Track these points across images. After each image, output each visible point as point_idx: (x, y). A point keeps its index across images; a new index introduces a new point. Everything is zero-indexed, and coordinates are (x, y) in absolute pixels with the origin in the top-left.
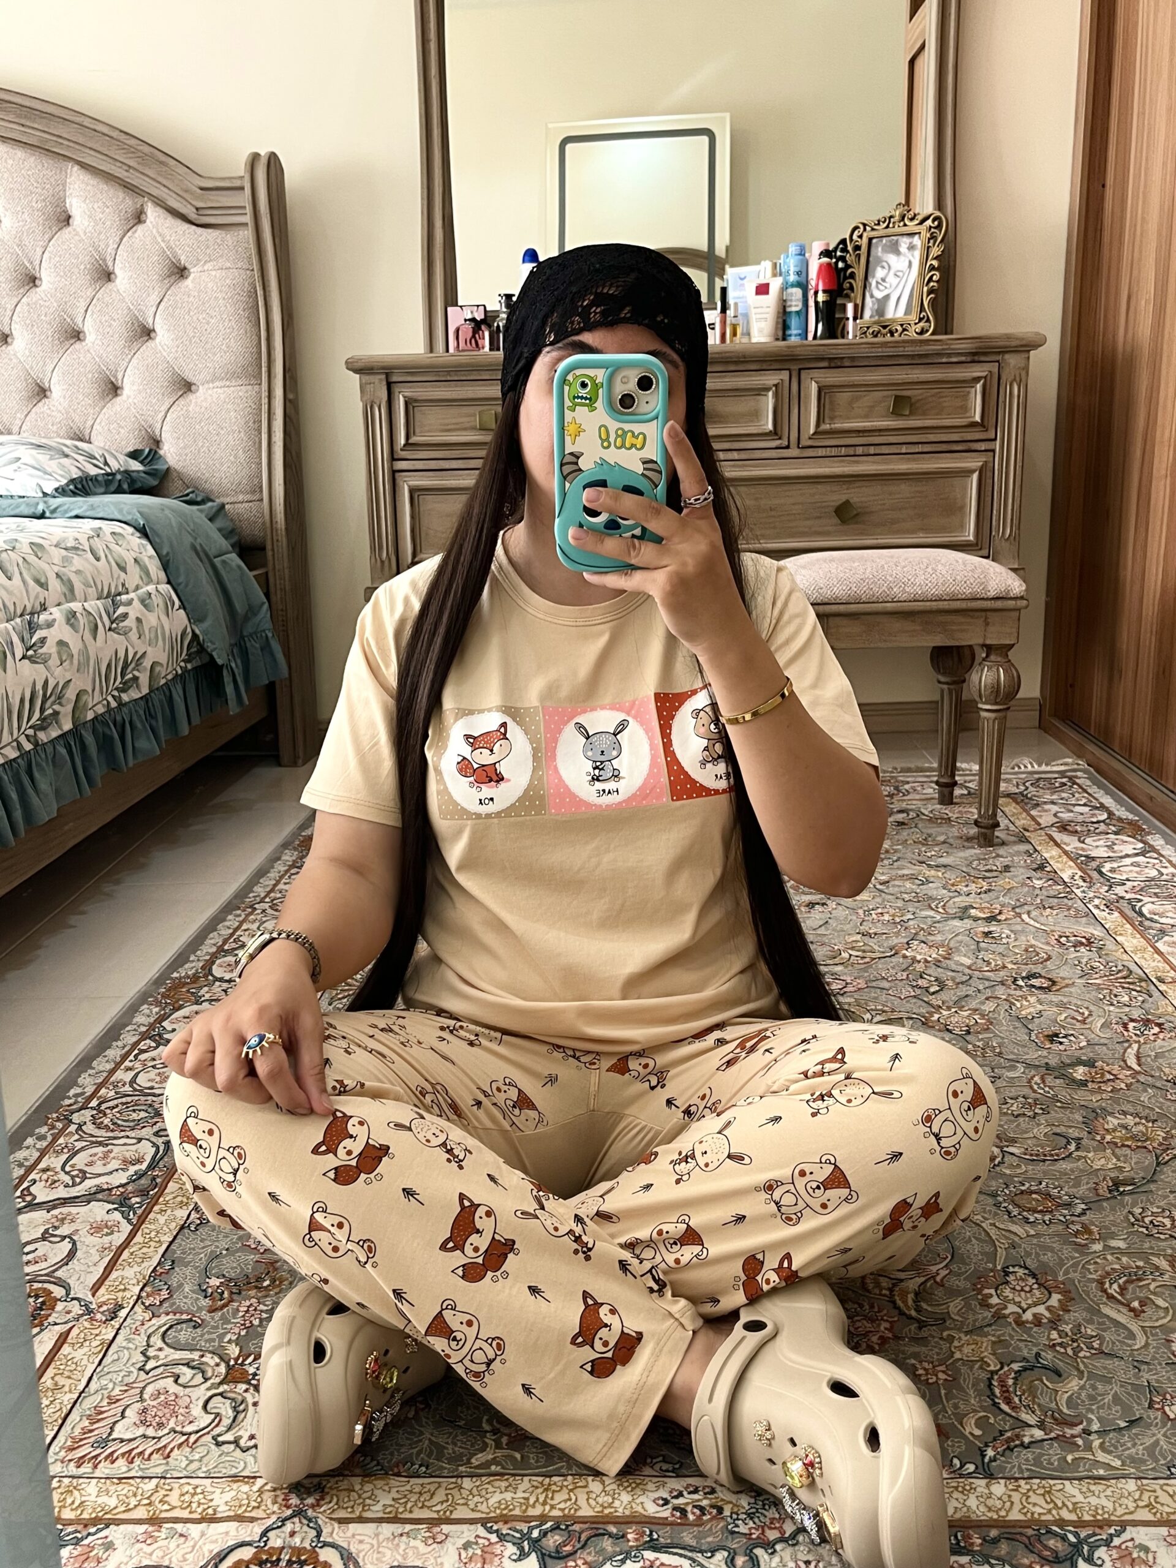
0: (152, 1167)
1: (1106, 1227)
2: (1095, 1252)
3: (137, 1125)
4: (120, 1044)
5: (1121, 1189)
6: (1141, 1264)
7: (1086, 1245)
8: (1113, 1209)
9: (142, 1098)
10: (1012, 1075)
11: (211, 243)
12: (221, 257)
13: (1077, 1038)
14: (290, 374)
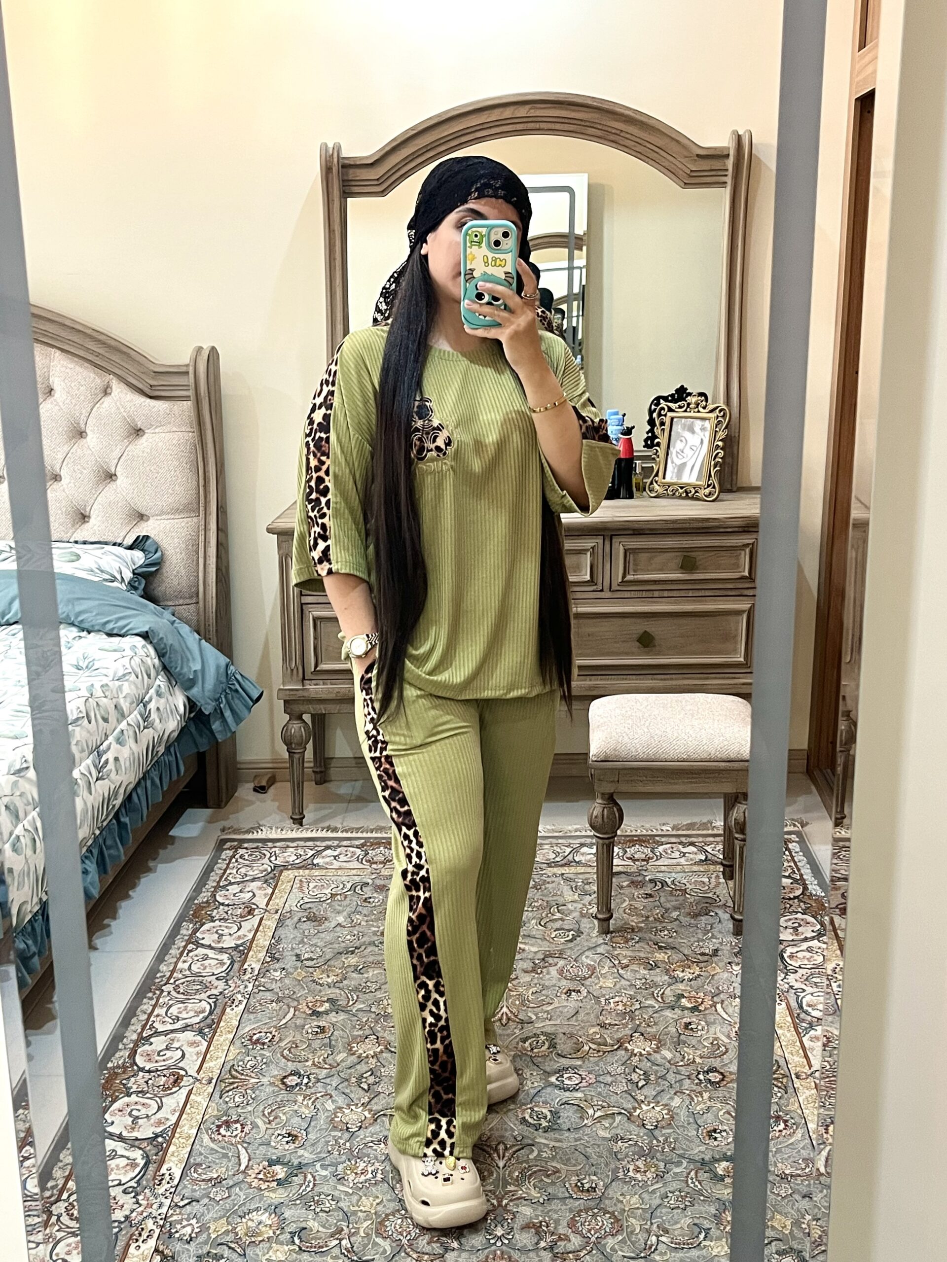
10: (677, 1170)
11: (161, 413)
12: (169, 423)
13: (728, 1133)
14: (222, 510)
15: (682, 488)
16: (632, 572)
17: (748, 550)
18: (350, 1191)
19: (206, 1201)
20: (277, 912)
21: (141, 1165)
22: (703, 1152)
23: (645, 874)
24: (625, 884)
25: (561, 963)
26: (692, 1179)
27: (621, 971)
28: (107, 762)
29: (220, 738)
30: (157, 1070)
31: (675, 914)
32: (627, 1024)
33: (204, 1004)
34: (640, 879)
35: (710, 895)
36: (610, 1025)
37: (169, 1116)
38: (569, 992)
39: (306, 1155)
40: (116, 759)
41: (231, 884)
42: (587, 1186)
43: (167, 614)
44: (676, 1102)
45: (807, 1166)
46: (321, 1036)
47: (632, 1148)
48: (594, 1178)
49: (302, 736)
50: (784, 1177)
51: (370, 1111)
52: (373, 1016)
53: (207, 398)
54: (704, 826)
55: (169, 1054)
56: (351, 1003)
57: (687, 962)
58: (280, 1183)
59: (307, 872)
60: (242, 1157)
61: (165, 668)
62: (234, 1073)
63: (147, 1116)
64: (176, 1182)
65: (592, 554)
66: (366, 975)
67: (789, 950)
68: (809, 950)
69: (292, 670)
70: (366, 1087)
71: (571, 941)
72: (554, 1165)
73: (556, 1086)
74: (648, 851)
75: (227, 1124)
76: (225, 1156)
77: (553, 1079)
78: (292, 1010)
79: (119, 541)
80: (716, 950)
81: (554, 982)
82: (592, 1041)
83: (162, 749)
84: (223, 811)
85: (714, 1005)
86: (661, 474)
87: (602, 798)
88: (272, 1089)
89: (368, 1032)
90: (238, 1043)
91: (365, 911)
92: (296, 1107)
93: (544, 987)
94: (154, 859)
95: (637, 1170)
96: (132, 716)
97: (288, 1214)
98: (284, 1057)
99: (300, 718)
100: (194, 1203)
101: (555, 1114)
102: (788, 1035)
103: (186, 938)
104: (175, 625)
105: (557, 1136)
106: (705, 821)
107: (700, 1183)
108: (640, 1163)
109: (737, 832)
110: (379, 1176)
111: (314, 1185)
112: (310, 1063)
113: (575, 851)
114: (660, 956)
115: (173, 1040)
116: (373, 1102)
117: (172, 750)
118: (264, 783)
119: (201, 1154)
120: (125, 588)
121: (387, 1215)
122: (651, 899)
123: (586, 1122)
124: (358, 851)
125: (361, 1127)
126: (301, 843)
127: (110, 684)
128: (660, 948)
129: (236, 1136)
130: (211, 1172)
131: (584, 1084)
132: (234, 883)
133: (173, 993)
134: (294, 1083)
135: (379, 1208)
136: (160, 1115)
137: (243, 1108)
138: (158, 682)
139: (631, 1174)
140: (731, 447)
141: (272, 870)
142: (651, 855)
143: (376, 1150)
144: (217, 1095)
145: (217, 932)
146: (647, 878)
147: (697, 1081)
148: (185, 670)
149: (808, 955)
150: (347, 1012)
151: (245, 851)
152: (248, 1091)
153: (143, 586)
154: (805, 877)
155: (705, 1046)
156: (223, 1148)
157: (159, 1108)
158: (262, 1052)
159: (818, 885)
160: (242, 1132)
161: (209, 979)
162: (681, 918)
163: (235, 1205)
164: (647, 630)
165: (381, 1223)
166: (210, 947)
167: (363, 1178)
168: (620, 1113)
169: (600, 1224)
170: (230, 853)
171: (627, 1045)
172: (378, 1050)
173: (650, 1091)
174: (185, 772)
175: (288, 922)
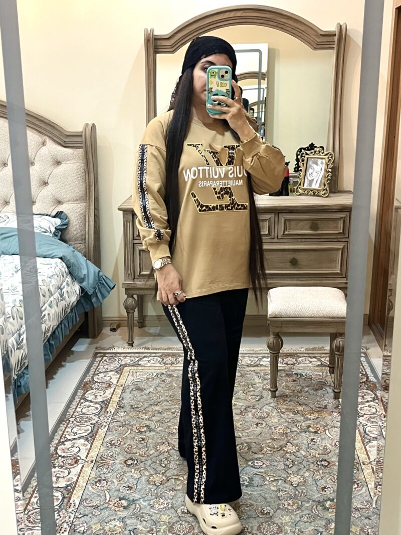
10: (308, 505)
11: (69, 154)
12: (73, 159)
13: (331, 489)
14: (97, 200)
15: (311, 191)
16: (288, 230)
17: (342, 220)
18: (157, 512)
19: (91, 515)
20: (122, 386)
21: (61, 499)
22: (319, 497)
23: (293, 370)
24: (283, 375)
25: (254, 411)
26: (314, 509)
27: (281, 415)
28: (45, 315)
29: (95, 305)
30: (68, 457)
31: (306, 389)
32: (283, 439)
33: (88, 427)
34: (290, 373)
35: (323, 381)
36: (276, 439)
37: (73, 477)
38: (257, 424)
39: (137, 496)
40: (49, 314)
41: (100, 373)
42: (265, 512)
43: (71, 248)
44: (307, 474)
45: (368, 504)
46: (143, 442)
47: (287, 495)
48: (269, 508)
49: (133, 305)
50: (357, 509)
51: (166, 476)
52: (167, 433)
53: (90, 148)
54: (320, 349)
55: (73, 449)
56: (156, 427)
57: (312, 412)
58: (125, 508)
59: (135, 368)
60: (107, 496)
61: (70, 273)
62: (103, 458)
63: (64, 477)
64: (77, 507)
65: (269, 222)
66: (163, 415)
67: (360, 406)
68: (369, 406)
69: (129, 274)
70: (164, 465)
71: (258, 401)
72: (251, 502)
73: (251, 466)
74: (294, 360)
75: (100, 481)
76: (99, 495)
77: (250, 463)
78: (130, 430)
79: (49, 213)
80: (326, 407)
81: (250, 419)
82: (268, 446)
83: (69, 310)
84: (96, 340)
85: (325, 431)
86: (302, 184)
87: (274, 335)
88: (120, 465)
89: (164, 441)
90: (105, 444)
91: (162, 386)
92: (131, 474)
93: (246, 422)
94: (65, 361)
95: (289, 504)
96: (56, 295)
97: (128, 522)
98: (126, 452)
99: (132, 297)
100: (85, 516)
101: (251, 479)
102: (359, 445)
103: (80, 397)
104: (75, 252)
105: (252, 489)
106: (320, 346)
107: (318, 511)
108: (290, 502)
109: (336, 351)
110: (170, 506)
111: (140, 509)
112: (138, 454)
113: (260, 360)
114: (300, 408)
115: (75, 443)
116: (167, 472)
117: (73, 311)
118: (115, 327)
119: (88, 494)
120: (51, 235)
121: (174, 523)
122: (295, 382)
123: (265, 483)
124: (159, 359)
125: (161, 484)
126: (133, 355)
127: (46, 280)
128: (300, 404)
129: (104, 487)
130: (93, 502)
131: (264, 466)
132: (102, 372)
133: (75, 422)
134: (130, 463)
135: (170, 520)
136: (68, 477)
137: (107, 474)
138: (67, 279)
139: (286, 506)
140: (335, 172)
141: (120, 367)
142: (295, 362)
143: (168, 494)
144: (95, 468)
145: (94, 395)
146: (294, 373)
147: (316, 465)
148: (80, 274)
149: (369, 408)
150: (155, 431)
151: (106, 358)
152: (110, 467)
153: (59, 235)
154: (368, 373)
155: (321, 449)
156: (97, 492)
157: (69, 473)
158: (115, 449)
159: (374, 377)
160: (106, 485)
161: (91, 416)
162: (310, 391)
163: (104, 518)
164: (295, 257)
165: (171, 527)
166: (91, 401)
167: (162, 507)
168: (281, 479)
169: (272, 529)
170: (100, 359)
171: (284, 448)
172: (169, 449)
173: (295, 469)
174: (79, 321)
175: (127, 390)
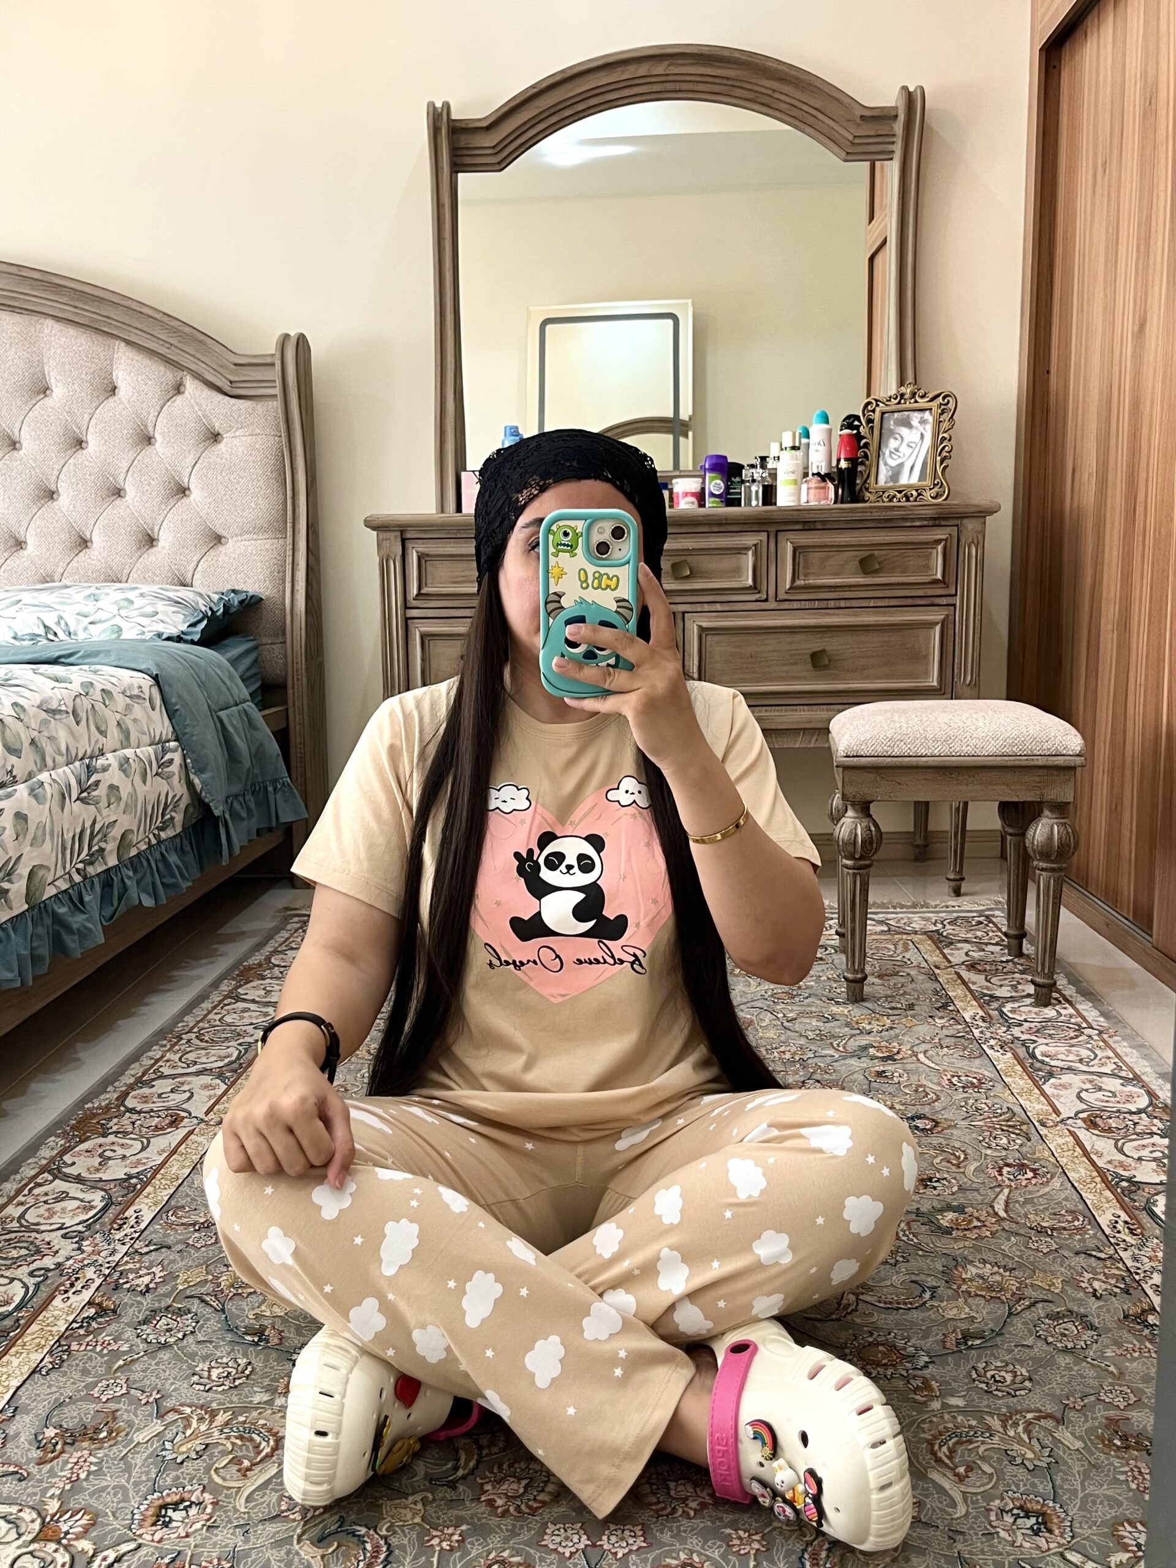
0: (18, 1308)
1: (948, 1383)
2: (933, 1411)
3: (15, 1262)
4: (18, 1177)
5: (970, 1343)
6: (974, 1423)
7: (925, 1403)
8: (957, 1364)
9: (27, 1234)
11: (242, 414)
12: (253, 424)
14: (313, 529)
19: (181, 1247)
30: (152, 1112)
33: (232, 1050)
37: (154, 1156)
55: (172, 1095)
64: (143, 1226)
100: (164, 1250)
102: (1021, 1083)
115: (182, 1083)
133: (195, 1042)
164: (822, 648)
166: (253, 1001)
